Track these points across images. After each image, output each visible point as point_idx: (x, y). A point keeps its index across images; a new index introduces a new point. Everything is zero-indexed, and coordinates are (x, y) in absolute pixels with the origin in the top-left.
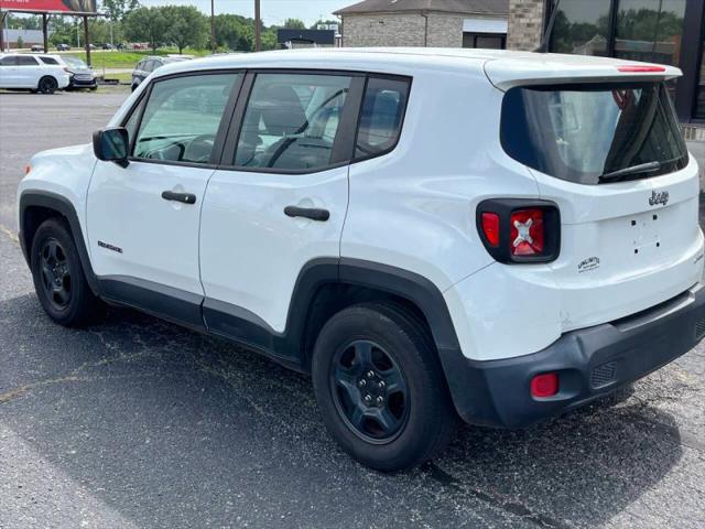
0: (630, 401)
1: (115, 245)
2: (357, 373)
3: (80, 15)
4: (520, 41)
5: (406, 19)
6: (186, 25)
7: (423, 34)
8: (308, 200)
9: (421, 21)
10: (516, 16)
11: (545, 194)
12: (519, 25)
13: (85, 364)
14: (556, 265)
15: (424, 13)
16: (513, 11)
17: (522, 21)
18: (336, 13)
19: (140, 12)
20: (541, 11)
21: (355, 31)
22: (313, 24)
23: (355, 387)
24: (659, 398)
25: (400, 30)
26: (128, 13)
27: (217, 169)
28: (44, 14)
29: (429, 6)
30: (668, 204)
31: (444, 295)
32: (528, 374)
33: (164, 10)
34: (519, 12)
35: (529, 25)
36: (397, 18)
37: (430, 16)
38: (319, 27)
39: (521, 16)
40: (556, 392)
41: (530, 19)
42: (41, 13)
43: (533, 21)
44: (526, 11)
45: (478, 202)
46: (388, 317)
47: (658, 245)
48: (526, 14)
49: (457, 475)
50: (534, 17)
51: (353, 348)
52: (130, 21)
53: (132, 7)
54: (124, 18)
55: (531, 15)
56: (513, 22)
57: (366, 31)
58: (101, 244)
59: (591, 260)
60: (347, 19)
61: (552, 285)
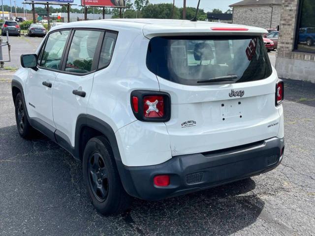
0: (249, 193)
1: (33, 105)
2: (95, 168)
3: (119, 8)
4: (286, 18)
5: (263, 8)
6: (169, 12)
7: (270, 15)
8: (81, 87)
9: (270, 9)
10: (285, 6)
11: (163, 89)
12: (286, 10)
13: (18, 155)
14: (168, 124)
15: (271, 5)
16: (284, 4)
17: (287, 8)
18: (230, 6)
19: (149, 6)
20: (296, 3)
21: (239, 14)
22: (226, 11)
23: (95, 174)
24: (265, 193)
25: (260, 13)
26: (145, 6)
27: (60, 72)
28: (104, 7)
29: (274, 2)
30: (243, 97)
31: (115, 134)
32: (151, 174)
33: (160, 5)
34: (286, 4)
35: (290, 10)
36: (258, 8)
37: (274, 7)
38: (228, 13)
39: (287, 6)
40: (169, 184)
41: (291, 7)
42: (102, 7)
43: (293, 8)
44: (289, 3)
45: (132, 91)
46: (103, 143)
47: (241, 117)
48: (289, 5)
49: (136, 220)
50: (293, 7)
51: (94, 156)
52: (145, 10)
53: (146, 4)
54: (143, 9)
55: (292, 6)
56: (283, 9)
57: (244, 14)
58: (30, 104)
59: (189, 122)
60: (235, 9)
61: (165, 133)
